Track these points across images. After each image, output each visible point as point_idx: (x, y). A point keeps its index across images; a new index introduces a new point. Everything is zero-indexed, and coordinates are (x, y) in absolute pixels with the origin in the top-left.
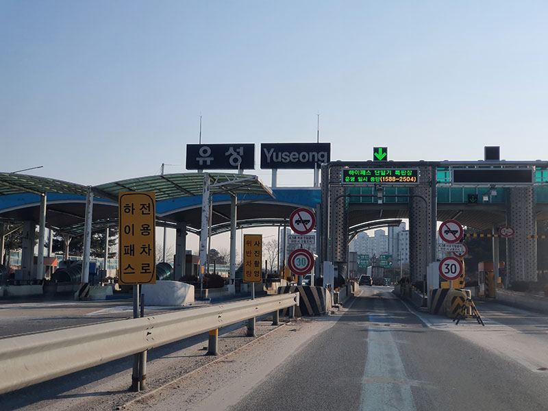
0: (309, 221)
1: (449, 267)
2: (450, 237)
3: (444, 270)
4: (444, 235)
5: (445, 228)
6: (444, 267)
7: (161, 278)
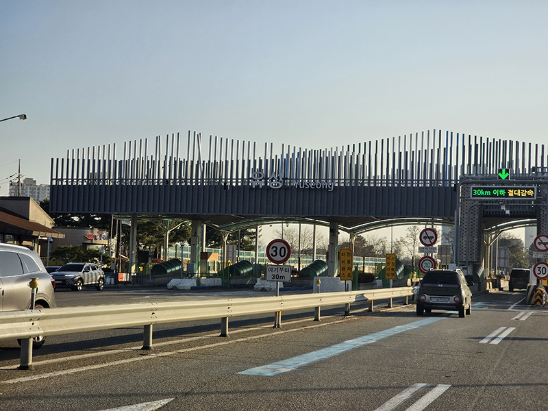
0: (433, 237)
1: (541, 270)
2: (542, 247)
3: (537, 272)
4: (538, 245)
5: (538, 241)
6: (537, 269)
7: (318, 274)
